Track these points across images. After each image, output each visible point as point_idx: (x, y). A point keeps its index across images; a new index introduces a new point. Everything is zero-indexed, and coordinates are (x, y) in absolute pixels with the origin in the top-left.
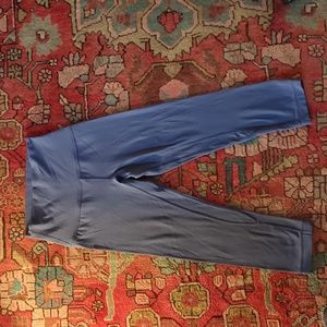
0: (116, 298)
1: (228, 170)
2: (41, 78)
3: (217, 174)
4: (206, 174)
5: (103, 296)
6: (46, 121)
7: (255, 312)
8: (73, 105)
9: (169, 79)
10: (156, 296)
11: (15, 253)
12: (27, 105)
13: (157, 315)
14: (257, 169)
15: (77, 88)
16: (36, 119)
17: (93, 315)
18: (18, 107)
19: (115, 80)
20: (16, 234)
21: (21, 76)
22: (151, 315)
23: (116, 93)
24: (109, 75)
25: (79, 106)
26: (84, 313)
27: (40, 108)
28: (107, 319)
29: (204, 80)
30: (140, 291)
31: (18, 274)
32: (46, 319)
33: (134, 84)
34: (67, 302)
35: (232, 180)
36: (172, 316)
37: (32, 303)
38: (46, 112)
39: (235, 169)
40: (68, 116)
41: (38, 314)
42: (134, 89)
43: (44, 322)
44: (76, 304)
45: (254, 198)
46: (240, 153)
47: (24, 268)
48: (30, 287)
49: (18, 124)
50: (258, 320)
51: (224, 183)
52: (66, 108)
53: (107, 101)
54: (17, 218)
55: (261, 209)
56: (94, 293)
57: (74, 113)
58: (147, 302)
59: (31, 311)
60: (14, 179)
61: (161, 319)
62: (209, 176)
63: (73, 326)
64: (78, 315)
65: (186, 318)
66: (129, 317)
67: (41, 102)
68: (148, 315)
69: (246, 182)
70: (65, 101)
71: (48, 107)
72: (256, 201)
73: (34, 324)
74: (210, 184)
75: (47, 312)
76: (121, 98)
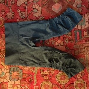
0: (37, 77)
1: (75, 34)
2: (11, 3)
3: (72, 35)
5: (33, 77)
6: (13, 18)
7: (85, 82)
8: (22, 12)
9: (55, 3)
10: (51, 77)
11: (2, 62)
12: (6, 12)
13: (51, 83)
15: (23, 6)
16: (9, 17)
17: (29, 83)
18: (3, 13)
19: (36, 3)
20: (3, 56)
21: (4, 2)
23: (37, 8)
24: (34, 2)
25: (24, 12)
26: (26, 82)
27: (10, 13)
28: (34, 84)
29: (67, 3)
30: (45, 75)
31: (3, 70)
32: (13, 85)
33: (43, 5)
34: (20, 79)
35: (77, 37)
36: (56, 83)
37: (8, 79)
38: (13, 15)
39: (78, 34)
40: (20, 16)
41: (10, 83)
42: (43, 7)
43: (12, 85)
44: (23, 79)
45: (84, 43)
46: (80, 28)
47: (5, 68)
48: (8, 74)
49: (3, 19)
50: (86, 84)
51: (74, 38)
52: (20, 13)
53: (34, 11)
54: (3, 51)
55: (87, 47)
56: (30, 76)
57: (22, 15)
58: (48, 79)
59: (8, 82)
60: (2, 38)
61: (53, 84)
62: (69, 36)
63: (22, 87)
64: (24, 83)
65: (61, 84)
66: (42, 84)
67: (11, 11)
68: (48, 83)
69: (82, 38)
70: (19, 11)
71: (13, 13)
72: (85, 44)
73: (9, 86)
74: (69, 39)
75: (13, 82)
76: (39, 10)
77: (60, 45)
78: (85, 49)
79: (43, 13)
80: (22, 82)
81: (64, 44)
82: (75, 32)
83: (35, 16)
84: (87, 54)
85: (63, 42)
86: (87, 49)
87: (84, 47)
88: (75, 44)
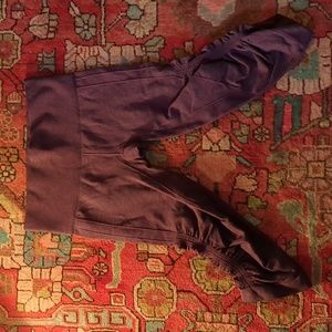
0: (123, 261)
1: (278, 111)
3: (262, 116)
4: (249, 114)
5: (108, 258)
6: (51, 35)
8: (86, 17)
10: (173, 262)
12: (28, 13)
13: (172, 286)
14: (316, 111)
17: (93, 280)
18: (17, 15)
20: (5, 174)
22: (165, 286)
23: (141, 4)
25: (93, 18)
26: (81, 276)
27: (45, 18)
30: (155, 256)
32: (36, 281)
34: (62, 261)
35: (282, 124)
36: (191, 288)
37: (20, 260)
38: (53, 23)
39: (288, 110)
40: (78, 30)
41: (25, 273)
43: (31, 283)
44: (73, 264)
45: (309, 149)
46: (296, 90)
47: (13, 216)
48: (19, 240)
49: (16, 37)
50: (301, 303)
51: (271, 127)
52: (78, 19)
53: (130, 14)
54: (8, 154)
55: (316, 164)
56: (97, 253)
57: (86, 27)
58: (162, 269)
59: (18, 270)
60: (7, 106)
61: (178, 291)
62: (252, 117)
63: (67, 293)
64: (74, 279)
65: (209, 293)
66: (138, 286)
67: (47, 10)
68: (162, 285)
69: (301, 127)
70: (77, 11)
71: (55, 17)
72: (311, 153)
73: (20, 285)
74: (253, 127)
75: (36, 272)
76: (147, 11)
77: (215, 148)
78: (311, 169)
79: (161, 25)
80: (69, 274)
81: (231, 147)
82: (275, 102)
83: (132, 32)
84: (312, 189)
85: (228, 137)
86: (315, 171)
87: (304, 164)
88: (273, 148)
